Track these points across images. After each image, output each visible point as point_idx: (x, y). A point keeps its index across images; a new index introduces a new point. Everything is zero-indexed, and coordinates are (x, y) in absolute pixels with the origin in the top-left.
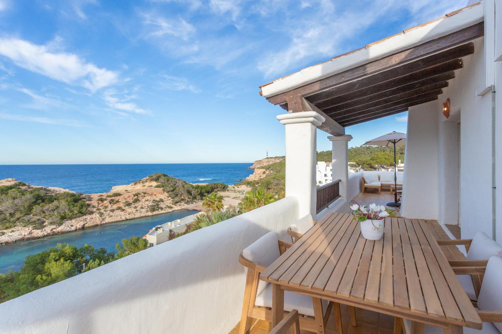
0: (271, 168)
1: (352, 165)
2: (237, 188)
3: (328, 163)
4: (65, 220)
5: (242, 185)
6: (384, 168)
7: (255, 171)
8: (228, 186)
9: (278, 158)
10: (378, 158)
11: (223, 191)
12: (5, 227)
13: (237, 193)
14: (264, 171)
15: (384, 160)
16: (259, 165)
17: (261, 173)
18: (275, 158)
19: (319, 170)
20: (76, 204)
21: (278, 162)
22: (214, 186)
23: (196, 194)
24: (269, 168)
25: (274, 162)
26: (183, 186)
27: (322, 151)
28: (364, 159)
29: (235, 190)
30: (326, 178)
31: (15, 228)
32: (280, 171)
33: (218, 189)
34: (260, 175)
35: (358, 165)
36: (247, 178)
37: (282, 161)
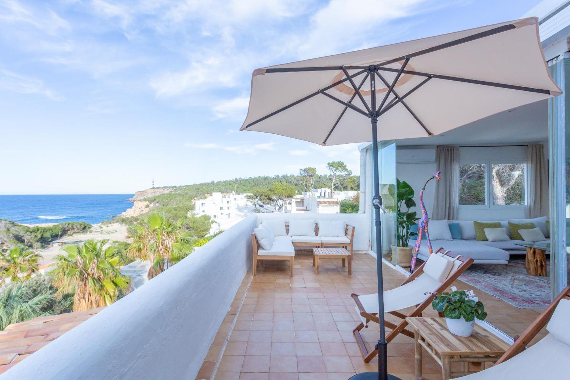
0: (157, 200)
1: (250, 196)
2: (106, 228)
3: (225, 194)
5: (114, 223)
6: (282, 200)
7: (134, 205)
8: (91, 225)
9: (168, 189)
10: (277, 189)
11: (83, 232)
13: (105, 234)
14: (148, 205)
15: (282, 191)
16: (142, 196)
17: (143, 207)
18: (163, 188)
19: (214, 202)
21: (167, 193)
22: (68, 227)
23: (31, 241)
24: (155, 200)
25: (161, 193)
26: (8, 230)
27: (219, 181)
28: (262, 190)
29: (102, 231)
30: (222, 211)
32: (168, 204)
33: (73, 231)
34: (142, 209)
35: (256, 197)
36: (123, 213)
37: (171, 191)
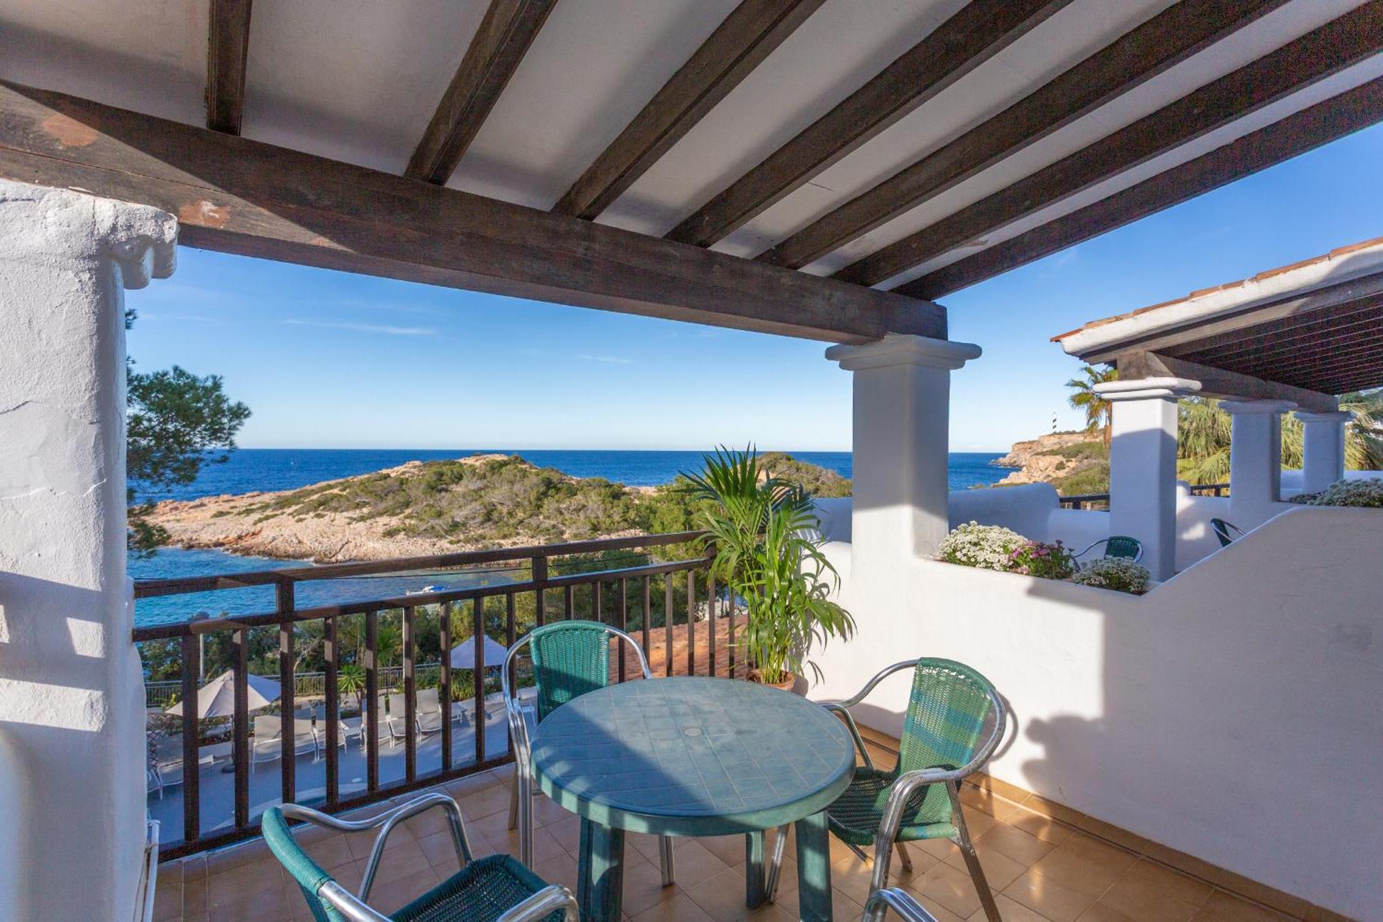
4: (599, 533)
12: (502, 534)
14: (1062, 463)
16: (1035, 449)
17: (1050, 468)
20: (616, 502)
24: (1079, 452)
31: (518, 537)
34: (1047, 472)
36: (1003, 481)
